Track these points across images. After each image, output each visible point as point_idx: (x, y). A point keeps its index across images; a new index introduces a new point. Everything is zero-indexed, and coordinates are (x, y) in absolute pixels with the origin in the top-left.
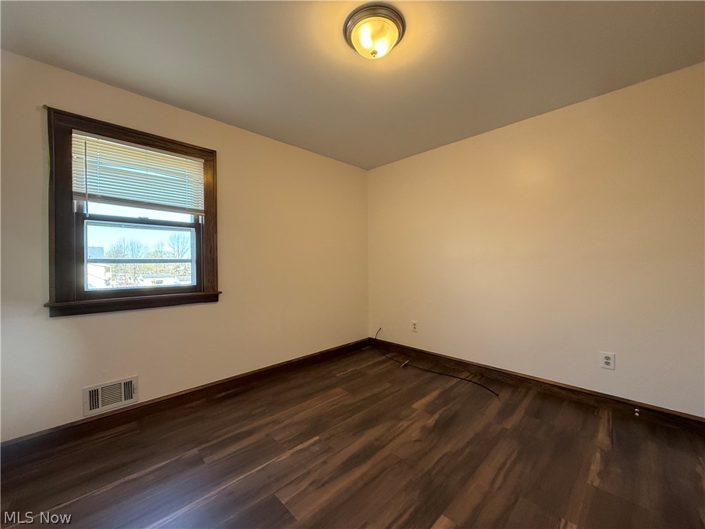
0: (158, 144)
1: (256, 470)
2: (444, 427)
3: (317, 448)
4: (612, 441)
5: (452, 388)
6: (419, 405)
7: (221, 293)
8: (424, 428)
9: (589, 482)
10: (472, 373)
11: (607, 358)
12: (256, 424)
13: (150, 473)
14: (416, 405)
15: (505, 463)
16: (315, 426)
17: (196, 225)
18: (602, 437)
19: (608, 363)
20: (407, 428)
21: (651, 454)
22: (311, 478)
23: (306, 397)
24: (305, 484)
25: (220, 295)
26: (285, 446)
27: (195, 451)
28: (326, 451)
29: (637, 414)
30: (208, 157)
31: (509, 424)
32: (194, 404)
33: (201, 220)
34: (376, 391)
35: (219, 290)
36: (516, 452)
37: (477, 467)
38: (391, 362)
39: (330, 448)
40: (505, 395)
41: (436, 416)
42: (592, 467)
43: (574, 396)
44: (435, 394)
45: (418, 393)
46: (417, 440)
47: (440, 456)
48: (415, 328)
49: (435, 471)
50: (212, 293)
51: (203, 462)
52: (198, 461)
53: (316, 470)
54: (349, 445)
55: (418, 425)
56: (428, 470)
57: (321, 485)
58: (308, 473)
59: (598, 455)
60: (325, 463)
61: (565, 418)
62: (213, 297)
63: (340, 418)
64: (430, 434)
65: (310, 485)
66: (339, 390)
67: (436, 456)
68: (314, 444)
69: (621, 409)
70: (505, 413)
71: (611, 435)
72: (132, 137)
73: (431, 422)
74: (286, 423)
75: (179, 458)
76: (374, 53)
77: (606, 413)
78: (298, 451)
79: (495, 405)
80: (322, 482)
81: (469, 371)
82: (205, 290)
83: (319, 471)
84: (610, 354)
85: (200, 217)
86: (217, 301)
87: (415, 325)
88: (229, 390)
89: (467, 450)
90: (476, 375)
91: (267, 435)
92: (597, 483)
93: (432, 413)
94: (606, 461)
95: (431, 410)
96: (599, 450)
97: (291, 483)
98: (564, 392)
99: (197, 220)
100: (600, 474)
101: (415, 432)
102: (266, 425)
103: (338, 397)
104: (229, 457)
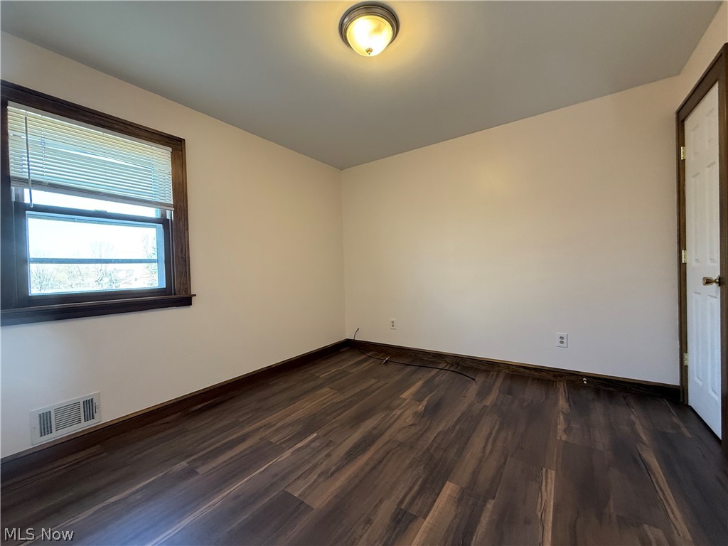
0: (116, 126)
1: (258, 472)
2: (434, 410)
3: (317, 444)
4: (570, 405)
5: (434, 377)
6: (406, 395)
7: (195, 295)
8: (416, 414)
9: (558, 438)
10: (448, 363)
11: (562, 338)
12: (247, 430)
13: (135, 493)
14: (403, 396)
15: (491, 433)
16: (310, 425)
17: (163, 221)
18: (562, 403)
19: (562, 342)
20: (401, 415)
21: (599, 411)
22: (319, 471)
23: (293, 400)
24: (314, 477)
25: (193, 298)
26: (284, 446)
27: (184, 464)
28: (328, 445)
29: (585, 382)
30: (176, 145)
31: (489, 401)
32: (168, 419)
33: (169, 215)
34: (364, 386)
35: (192, 293)
36: (498, 423)
37: (468, 440)
38: (372, 360)
39: (331, 441)
40: (480, 379)
41: (425, 403)
42: (559, 427)
43: (536, 374)
44: (420, 384)
45: (402, 386)
46: (412, 425)
47: (435, 435)
48: (393, 326)
49: (434, 448)
50: (186, 296)
51: (197, 473)
52: (190, 472)
53: (322, 463)
54: (349, 436)
55: (410, 412)
56: (428, 448)
57: (329, 475)
58: (315, 467)
59: (562, 417)
60: (328, 455)
61: (532, 393)
62: (186, 301)
63: (335, 414)
64: (422, 418)
65: (319, 475)
66: (326, 390)
67: (431, 436)
68: (313, 441)
69: (572, 380)
70: (482, 394)
71: (568, 401)
72: (85, 116)
73: (421, 408)
74: (278, 425)
75: (166, 474)
76: (369, 51)
77: (562, 385)
78: (299, 449)
79: (473, 388)
80: (330, 472)
81: (446, 362)
82: (177, 293)
83: (325, 463)
84: (564, 334)
85: (168, 212)
86: (191, 304)
87: (393, 322)
88: (206, 401)
89: (458, 427)
90: (452, 365)
91: (261, 439)
92: (564, 438)
93: (420, 400)
94: (568, 421)
95: (418, 397)
96: (561, 413)
97: (298, 478)
98: (527, 371)
99: (164, 215)
100: (565, 431)
101: (408, 418)
102: (258, 429)
103: (325, 396)
104: (224, 464)
